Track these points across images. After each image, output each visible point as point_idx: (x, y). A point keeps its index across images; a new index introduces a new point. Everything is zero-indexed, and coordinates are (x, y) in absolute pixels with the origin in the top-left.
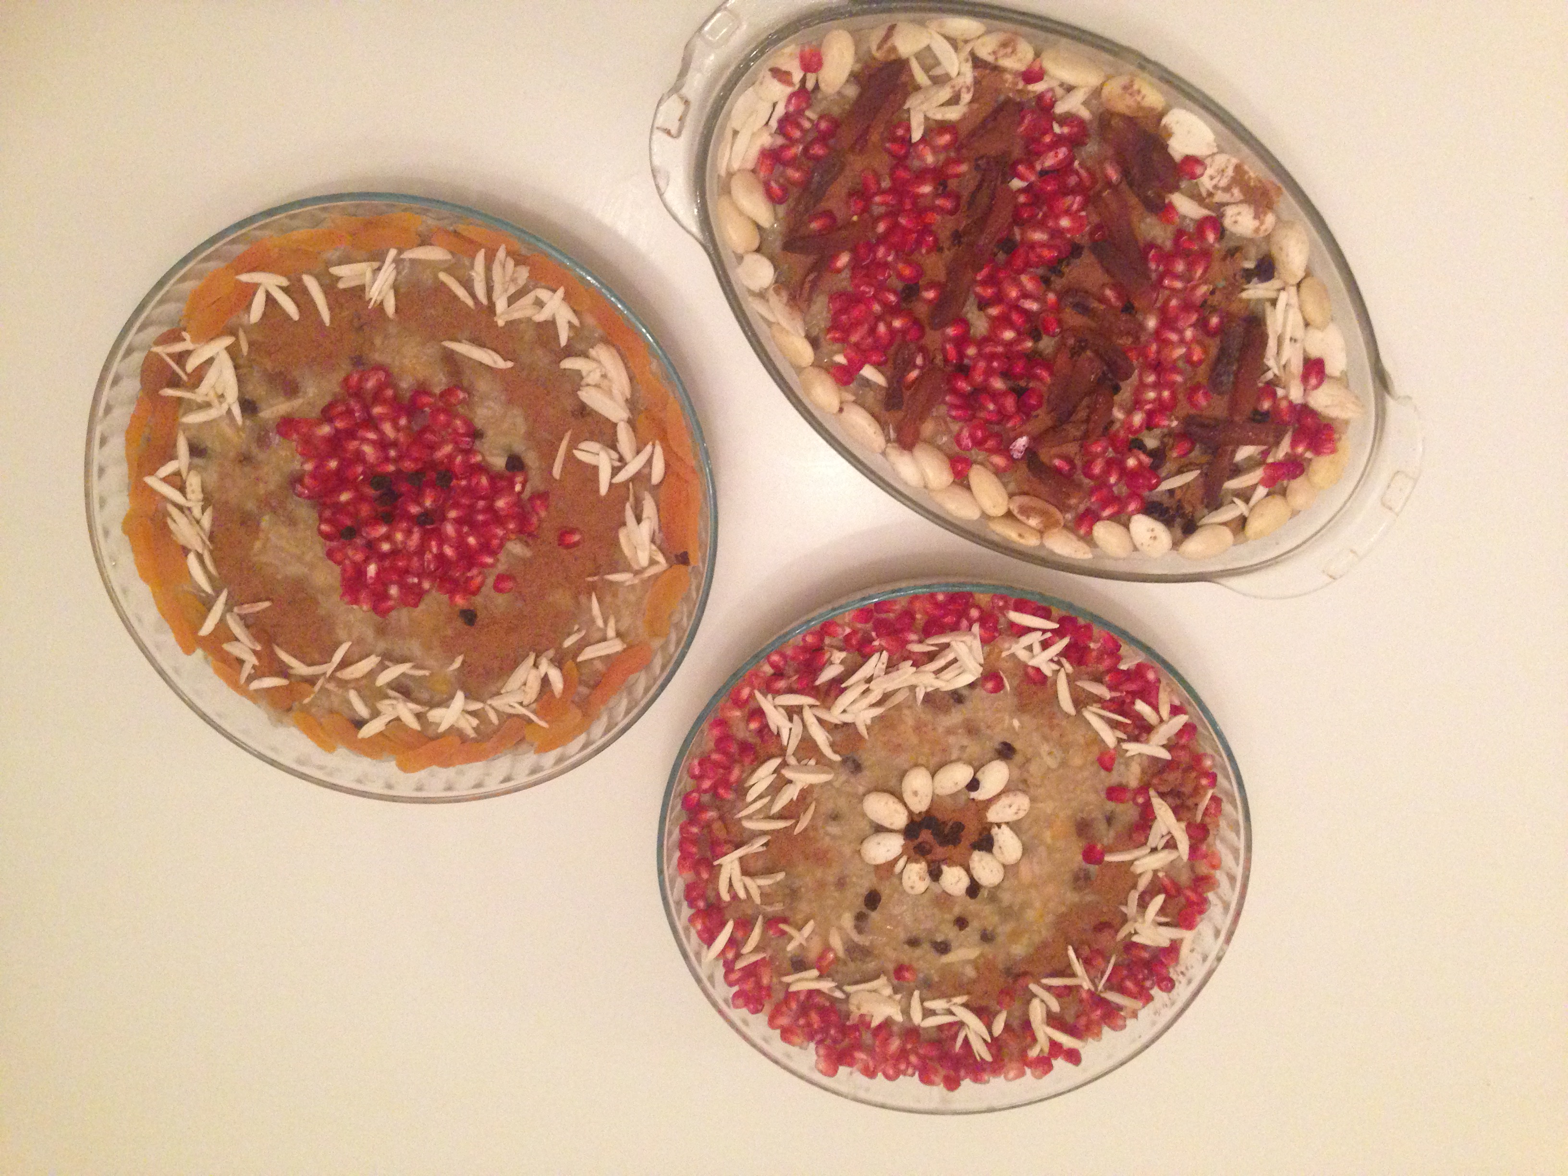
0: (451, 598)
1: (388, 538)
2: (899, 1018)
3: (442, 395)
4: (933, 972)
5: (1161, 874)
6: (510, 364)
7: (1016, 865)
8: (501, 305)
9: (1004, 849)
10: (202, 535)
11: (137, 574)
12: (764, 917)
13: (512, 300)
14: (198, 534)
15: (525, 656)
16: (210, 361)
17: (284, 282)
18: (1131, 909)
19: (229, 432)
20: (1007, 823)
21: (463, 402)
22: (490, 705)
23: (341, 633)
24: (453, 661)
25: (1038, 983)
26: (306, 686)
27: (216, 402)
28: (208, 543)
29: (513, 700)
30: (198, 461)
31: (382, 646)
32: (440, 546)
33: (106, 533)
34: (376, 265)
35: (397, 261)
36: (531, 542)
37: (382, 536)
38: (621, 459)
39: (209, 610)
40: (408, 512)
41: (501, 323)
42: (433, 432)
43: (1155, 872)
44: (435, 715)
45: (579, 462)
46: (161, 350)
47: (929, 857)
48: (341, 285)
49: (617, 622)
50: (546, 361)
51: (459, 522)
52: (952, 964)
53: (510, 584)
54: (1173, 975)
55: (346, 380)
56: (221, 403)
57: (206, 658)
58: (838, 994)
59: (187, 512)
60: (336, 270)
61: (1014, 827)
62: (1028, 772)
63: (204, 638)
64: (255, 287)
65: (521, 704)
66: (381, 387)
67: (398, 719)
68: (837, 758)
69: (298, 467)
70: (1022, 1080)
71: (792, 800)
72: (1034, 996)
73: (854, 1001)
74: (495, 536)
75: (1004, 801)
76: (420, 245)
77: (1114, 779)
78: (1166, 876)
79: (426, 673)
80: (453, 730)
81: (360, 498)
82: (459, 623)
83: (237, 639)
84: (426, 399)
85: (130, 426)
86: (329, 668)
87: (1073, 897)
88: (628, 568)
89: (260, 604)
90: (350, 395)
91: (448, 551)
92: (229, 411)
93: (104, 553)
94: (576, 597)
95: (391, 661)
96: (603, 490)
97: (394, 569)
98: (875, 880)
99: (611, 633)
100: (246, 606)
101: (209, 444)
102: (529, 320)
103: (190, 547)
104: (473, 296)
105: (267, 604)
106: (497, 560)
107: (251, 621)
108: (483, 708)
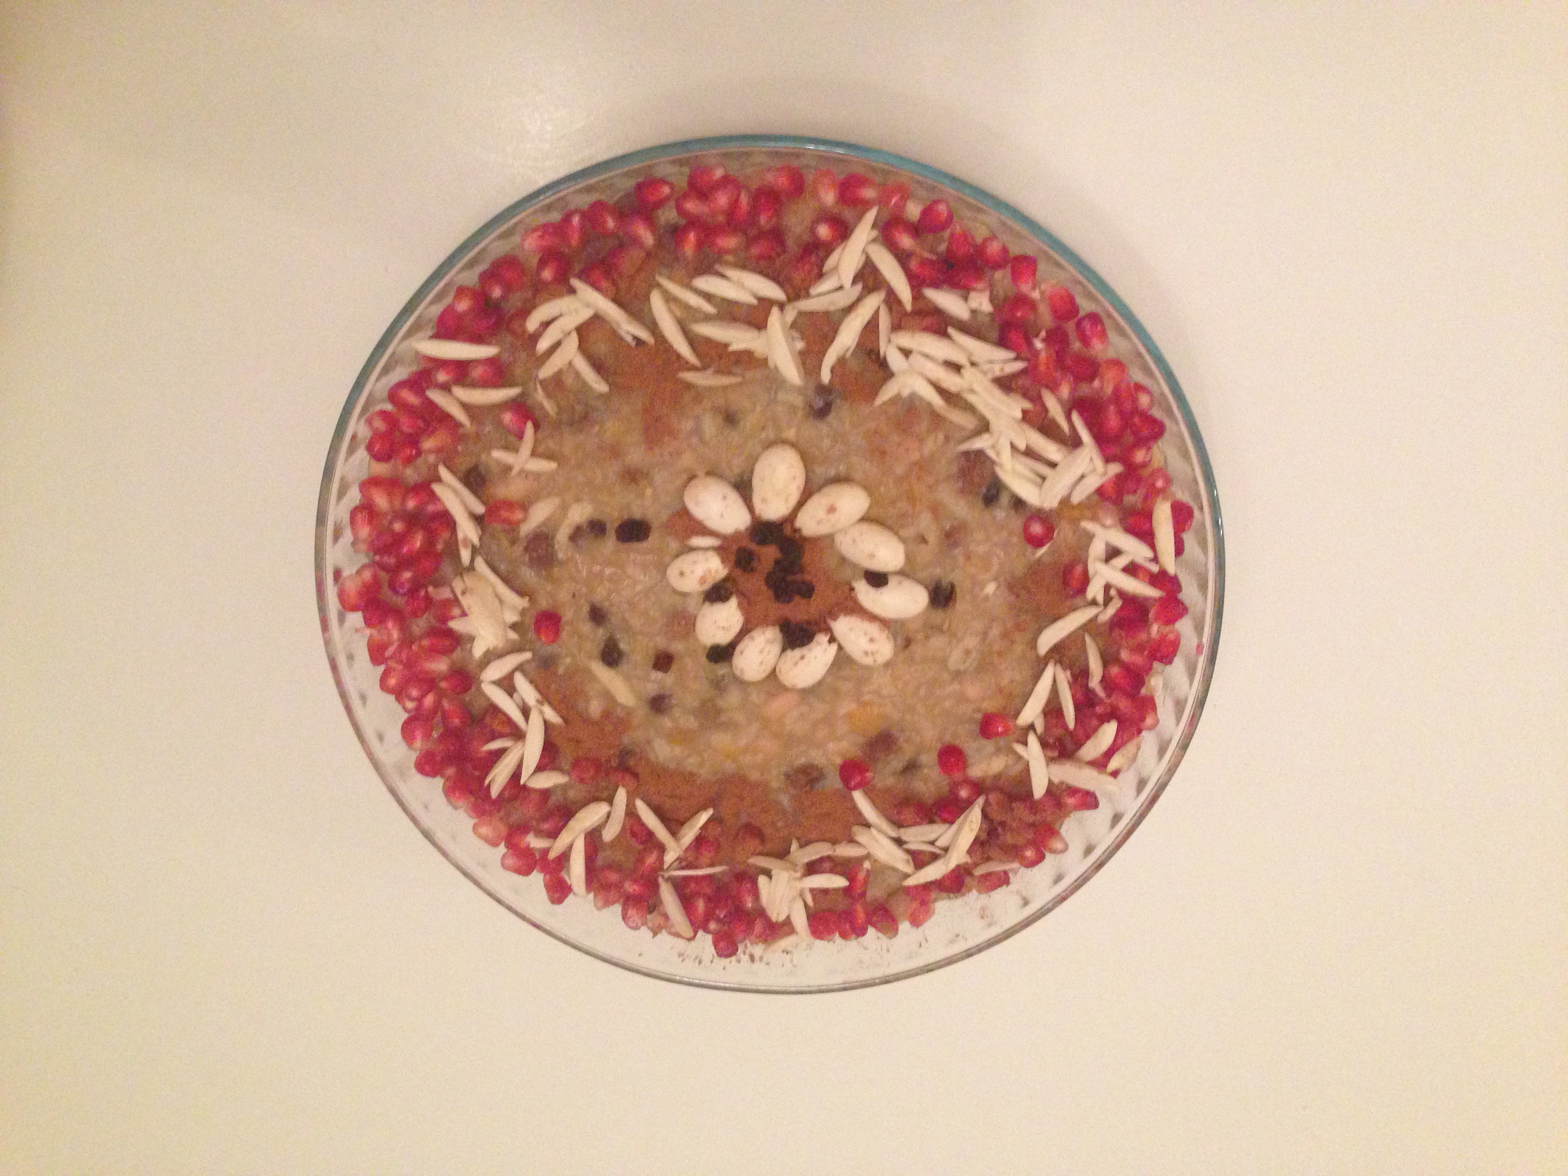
2: (478, 650)
4: (568, 660)
5: (867, 865)
7: (785, 689)
9: (802, 664)
12: (523, 395)
18: (803, 855)
20: (840, 648)
25: (631, 798)
43: (868, 856)
47: (738, 572)
52: (594, 679)
54: (741, 948)
58: (465, 555)
61: (842, 660)
62: (927, 638)
68: (826, 376)
70: (486, 847)
71: (726, 345)
72: (610, 801)
73: (469, 580)
75: (873, 629)
77: (972, 746)
78: (868, 871)
87: (775, 780)
98: (664, 516)
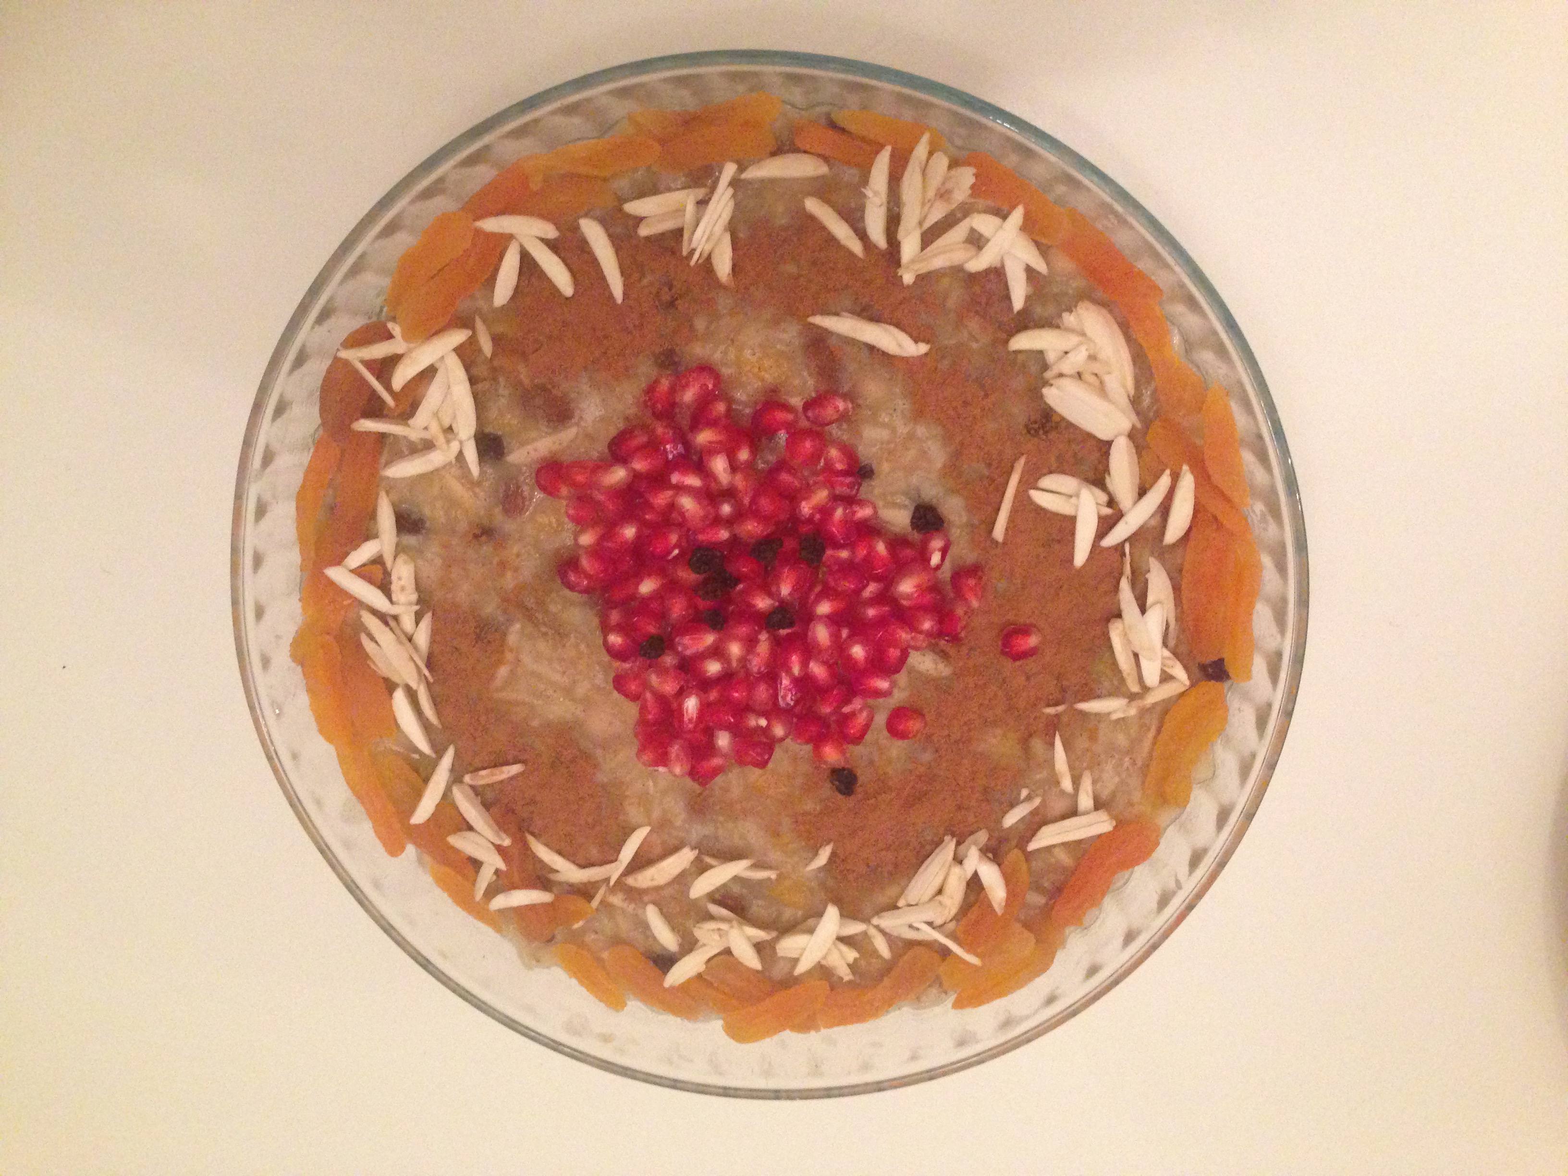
0: (817, 748)
1: (716, 652)
3: (808, 405)
6: (923, 348)
8: (909, 247)
10: (417, 659)
11: (314, 725)
13: (929, 237)
14: (412, 659)
15: (938, 843)
16: (428, 374)
17: (550, 232)
19: (458, 489)
21: (844, 417)
22: (877, 927)
23: (633, 813)
24: (816, 854)
26: (580, 903)
27: (441, 439)
28: (426, 672)
29: (917, 918)
30: (411, 540)
31: (698, 831)
32: (805, 664)
33: (266, 662)
34: (700, 193)
35: (735, 183)
36: (952, 651)
37: (708, 648)
38: (1111, 502)
39: (426, 780)
40: (750, 606)
41: (908, 278)
42: (791, 470)
44: (789, 945)
45: (1040, 511)
46: (355, 356)
48: (644, 231)
49: (1094, 782)
50: (985, 339)
51: (834, 620)
53: (914, 725)
55: (651, 390)
56: (448, 441)
57: (420, 861)
59: (392, 623)
60: (634, 208)
63: (417, 826)
64: (502, 241)
65: (930, 924)
66: (705, 401)
67: (728, 952)
69: (569, 542)
74: (895, 643)
76: (773, 154)
79: (772, 875)
80: (822, 971)
81: (671, 587)
82: (827, 790)
83: (470, 828)
84: (782, 416)
85: (303, 487)
86: (615, 871)
88: (1118, 689)
89: (506, 769)
90: (658, 416)
91: (817, 670)
92: (460, 456)
93: (262, 691)
94: (1025, 742)
95: (714, 856)
96: (1081, 556)
97: (725, 701)
99: (1085, 801)
100: (483, 773)
101: (427, 511)
102: (957, 270)
103: (395, 679)
104: (862, 235)
105: (516, 769)
106: (893, 684)
107: (490, 795)
108: (865, 934)
